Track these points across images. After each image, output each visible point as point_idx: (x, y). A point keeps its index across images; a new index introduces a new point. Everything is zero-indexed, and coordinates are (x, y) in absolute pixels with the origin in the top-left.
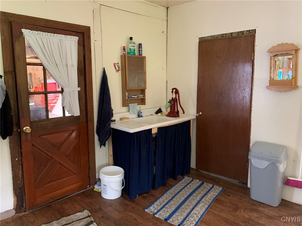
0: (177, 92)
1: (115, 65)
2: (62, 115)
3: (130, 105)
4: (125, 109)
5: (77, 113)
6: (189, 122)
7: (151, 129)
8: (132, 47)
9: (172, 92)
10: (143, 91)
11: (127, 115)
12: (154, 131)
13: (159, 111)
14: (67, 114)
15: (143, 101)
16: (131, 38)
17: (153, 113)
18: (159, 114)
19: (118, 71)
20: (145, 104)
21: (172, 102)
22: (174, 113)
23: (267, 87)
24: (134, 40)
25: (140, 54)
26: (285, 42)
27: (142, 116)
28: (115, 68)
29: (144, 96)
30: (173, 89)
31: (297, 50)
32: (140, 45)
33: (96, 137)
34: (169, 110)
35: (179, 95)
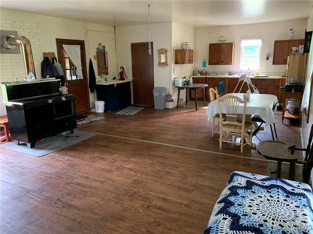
0: (123, 68)
1: (94, 56)
2: (76, 79)
3: (102, 75)
4: (99, 77)
5: (82, 78)
6: (129, 82)
7: (114, 84)
8: (101, 48)
9: (121, 69)
10: (107, 69)
11: (101, 79)
12: (115, 85)
13: (114, 78)
14: (78, 79)
15: (107, 73)
16: (100, 44)
17: (112, 79)
18: (115, 79)
19: (95, 59)
20: (108, 75)
21: (121, 73)
22: (122, 78)
23: (158, 65)
24: (101, 45)
25: (104, 51)
26: (162, 48)
27: (107, 80)
28: (94, 58)
29: (108, 71)
30: (121, 67)
31: (166, 51)
32: (104, 47)
33: (89, 89)
34: (119, 77)
35: (124, 70)
